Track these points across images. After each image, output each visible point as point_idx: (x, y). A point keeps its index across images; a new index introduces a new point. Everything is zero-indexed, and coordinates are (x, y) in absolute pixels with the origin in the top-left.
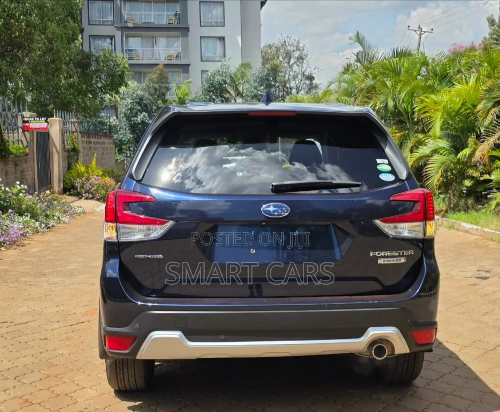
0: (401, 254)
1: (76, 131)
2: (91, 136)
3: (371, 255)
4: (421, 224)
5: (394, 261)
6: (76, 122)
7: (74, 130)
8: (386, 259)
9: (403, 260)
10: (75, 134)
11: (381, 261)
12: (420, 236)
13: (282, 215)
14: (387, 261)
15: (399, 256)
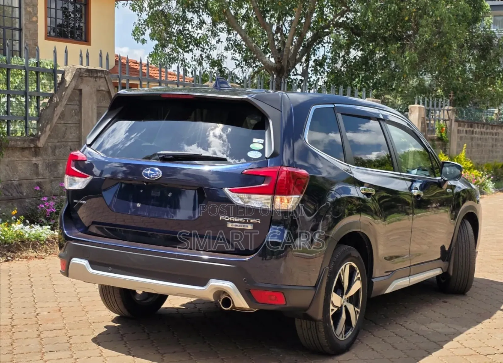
0: (248, 221)
1: (449, 119)
2: (476, 125)
3: (221, 218)
4: (270, 197)
5: (241, 226)
6: (450, 110)
7: (447, 118)
8: (234, 224)
9: (250, 227)
10: (447, 122)
11: (230, 225)
12: (269, 207)
13: (155, 178)
14: (235, 225)
15: (245, 222)
